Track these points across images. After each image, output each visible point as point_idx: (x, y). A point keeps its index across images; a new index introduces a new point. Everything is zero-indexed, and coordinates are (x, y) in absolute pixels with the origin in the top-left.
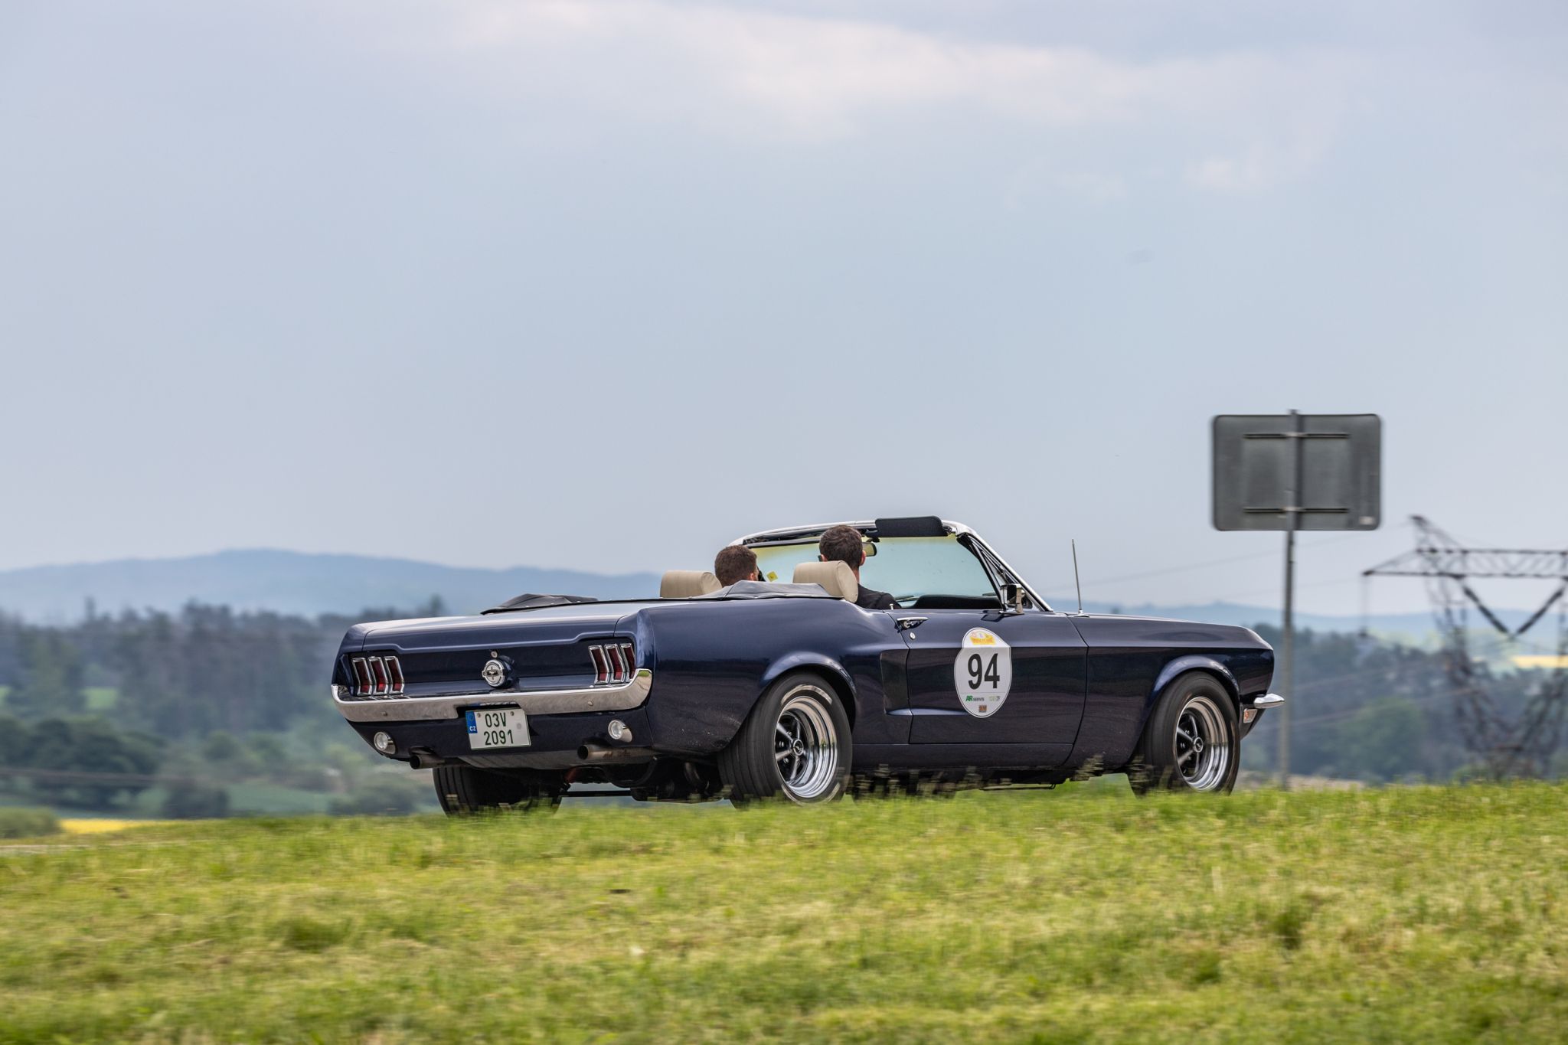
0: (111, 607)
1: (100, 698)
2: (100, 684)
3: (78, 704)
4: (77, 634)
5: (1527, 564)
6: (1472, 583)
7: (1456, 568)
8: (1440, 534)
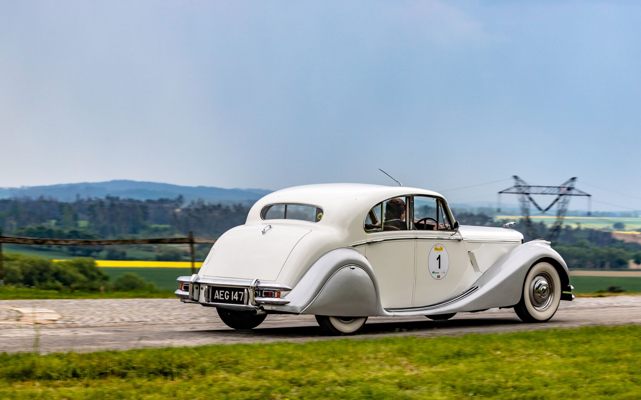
0: (84, 197)
1: (83, 224)
2: (83, 220)
3: (77, 225)
4: (75, 204)
5: (548, 191)
6: (532, 196)
7: (527, 191)
8: (522, 181)
